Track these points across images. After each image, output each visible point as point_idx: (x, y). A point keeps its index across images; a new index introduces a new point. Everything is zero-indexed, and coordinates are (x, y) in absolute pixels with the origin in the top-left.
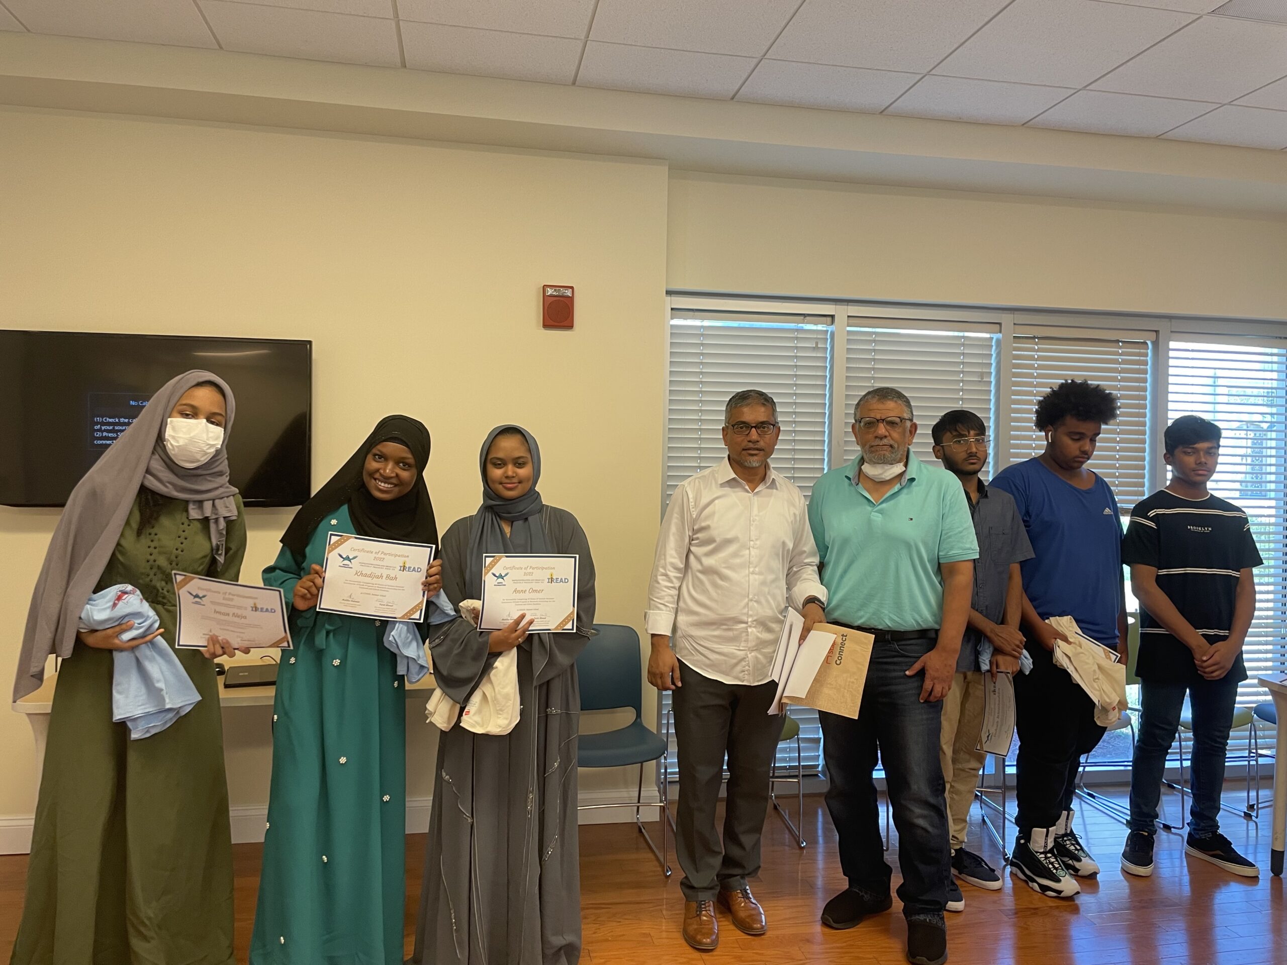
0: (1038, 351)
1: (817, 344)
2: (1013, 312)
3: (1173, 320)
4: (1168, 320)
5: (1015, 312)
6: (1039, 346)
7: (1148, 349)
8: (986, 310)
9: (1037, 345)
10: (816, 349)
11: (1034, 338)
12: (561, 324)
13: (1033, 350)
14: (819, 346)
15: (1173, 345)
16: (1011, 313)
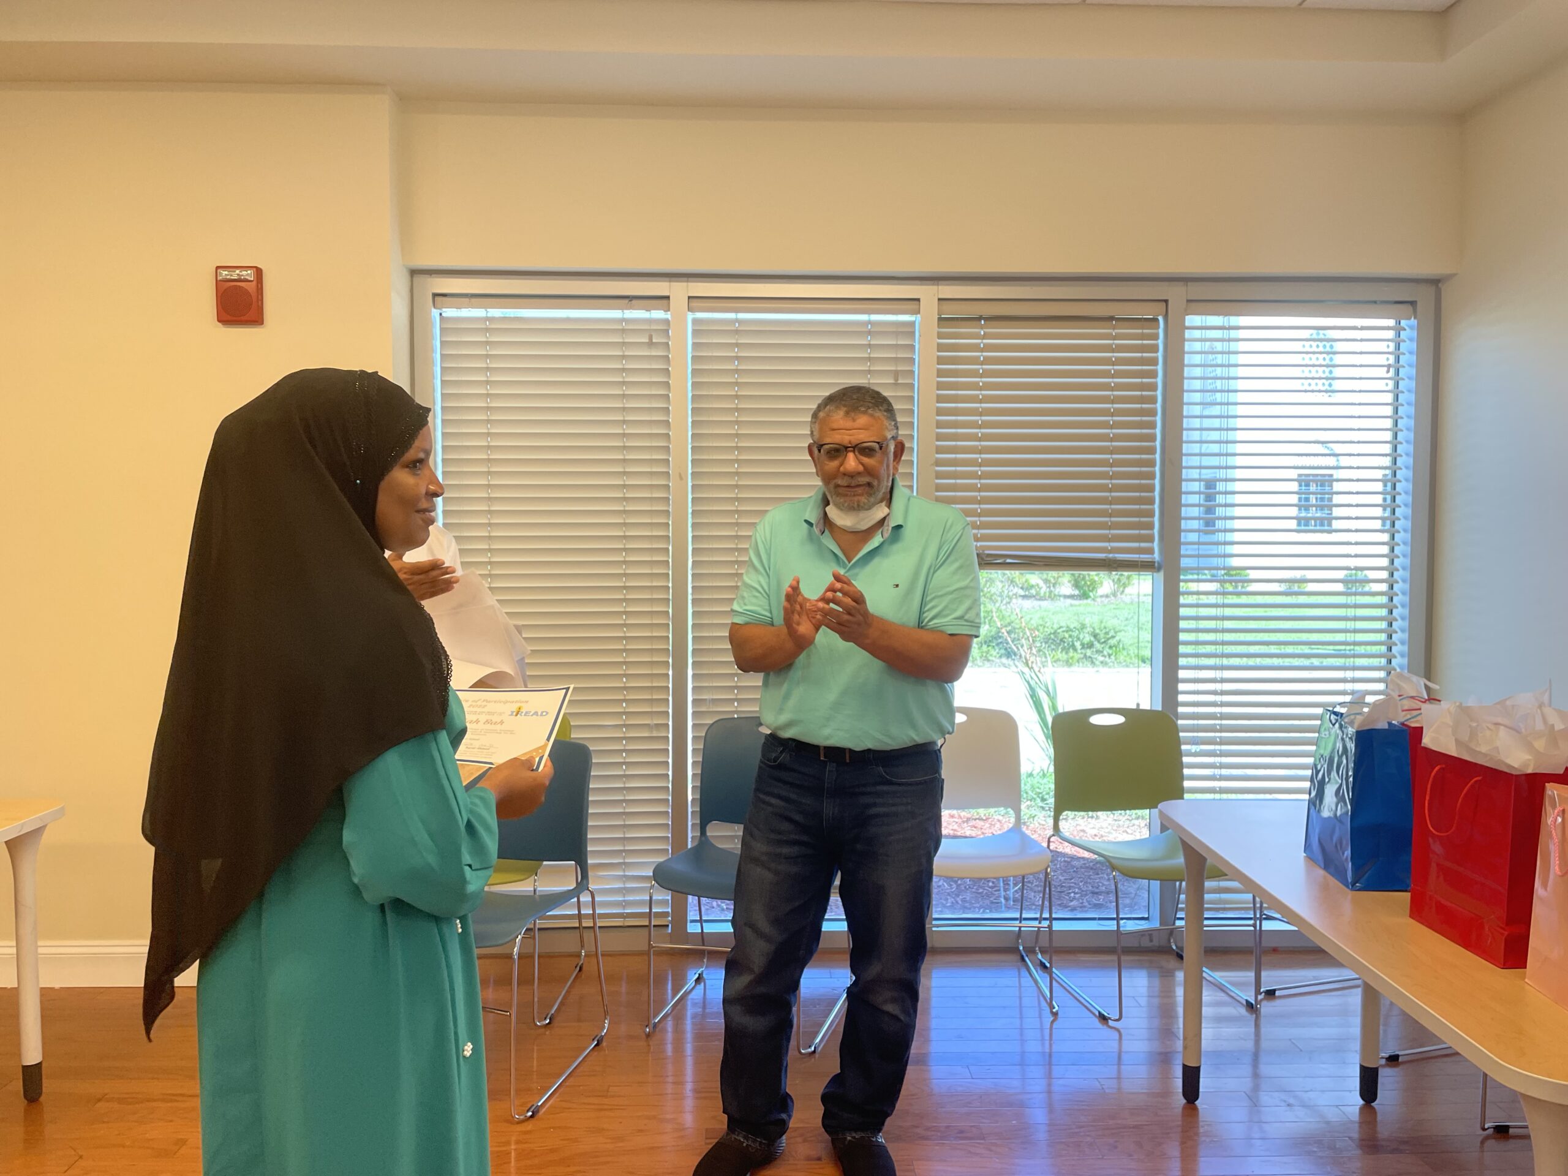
0: (984, 337)
1: (651, 338)
2: (936, 282)
3: (1189, 284)
4: (1182, 283)
5: (940, 282)
6: (986, 330)
7: (1158, 328)
8: (896, 282)
9: (982, 328)
10: (651, 344)
11: (980, 318)
12: (243, 318)
13: (976, 336)
14: (654, 341)
15: (1192, 320)
16: (933, 285)
